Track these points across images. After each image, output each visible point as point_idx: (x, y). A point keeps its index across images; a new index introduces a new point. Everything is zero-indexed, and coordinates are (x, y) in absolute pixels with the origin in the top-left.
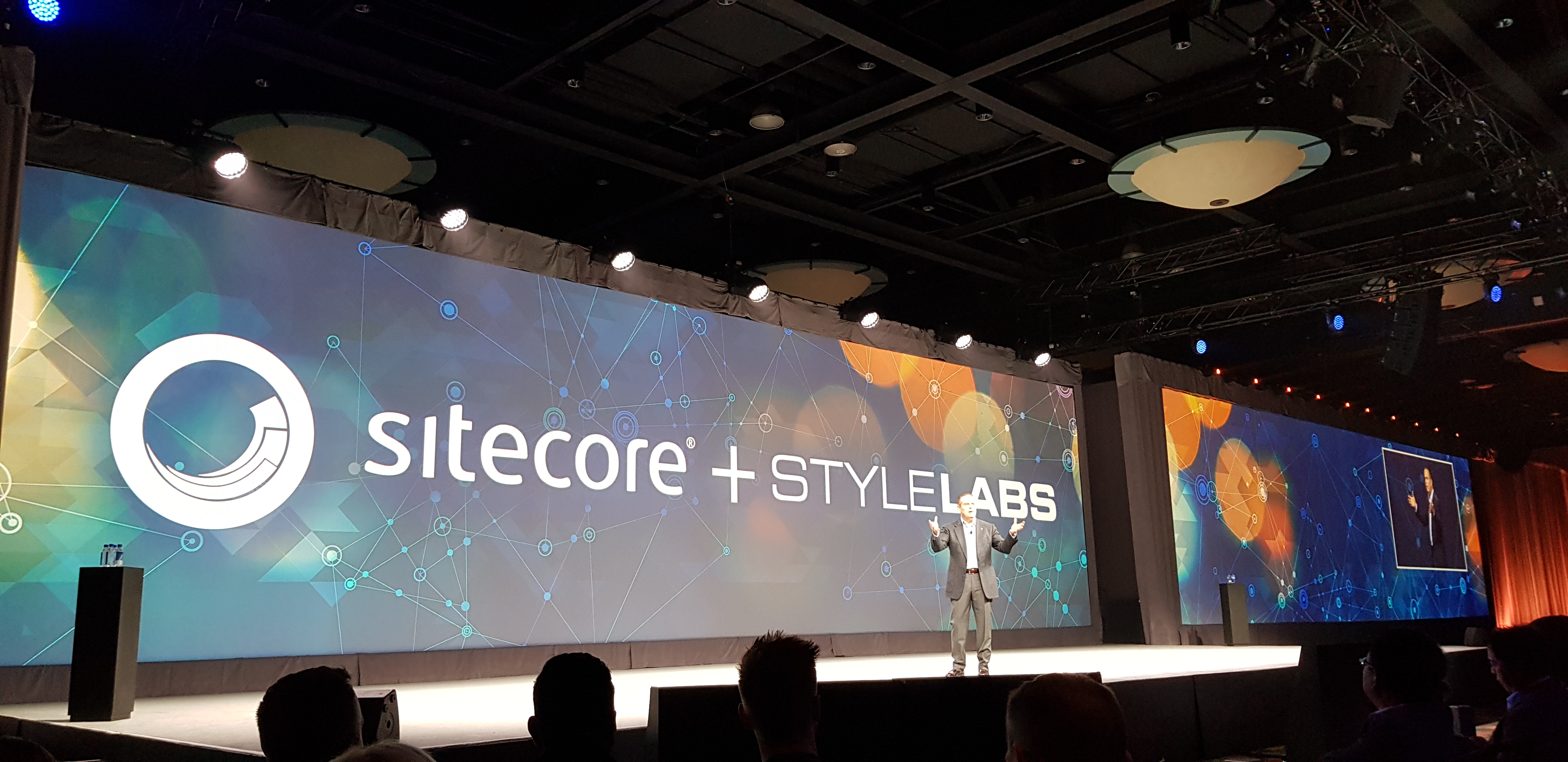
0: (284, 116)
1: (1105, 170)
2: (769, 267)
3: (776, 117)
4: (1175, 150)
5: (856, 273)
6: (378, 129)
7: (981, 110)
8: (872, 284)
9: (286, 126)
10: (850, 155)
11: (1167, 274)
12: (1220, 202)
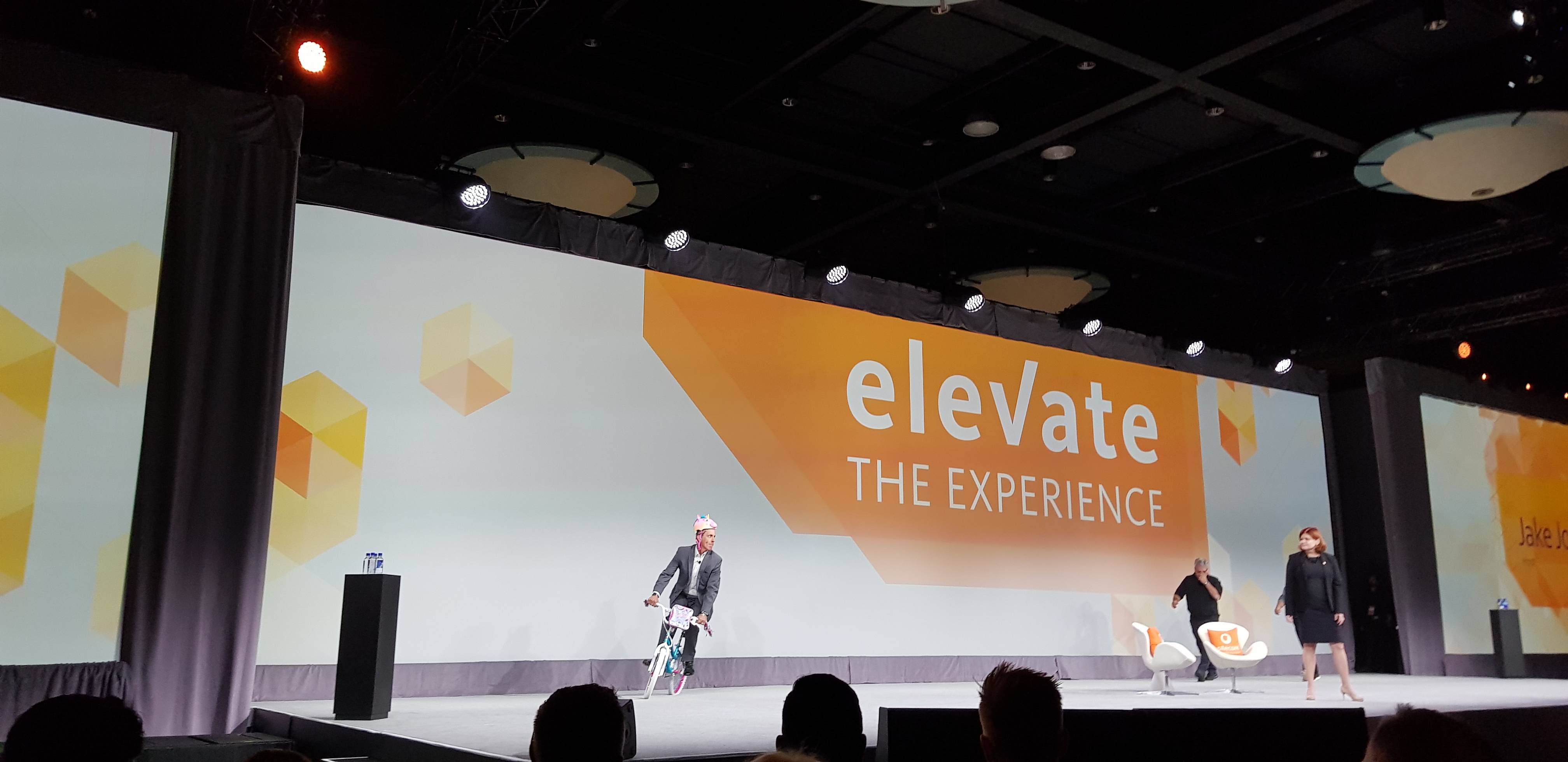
0: (521, 148)
1: (1353, 161)
2: (985, 276)
3: (989, 123)
4: (1430, 137)
5: (1075, 279)
6: (606, 157)
7: (1211, 104)
8: (1094, 289)
9: (523, 158)
10: (1070, 158)
11: (1424, 271)
12: (1483, 192)
